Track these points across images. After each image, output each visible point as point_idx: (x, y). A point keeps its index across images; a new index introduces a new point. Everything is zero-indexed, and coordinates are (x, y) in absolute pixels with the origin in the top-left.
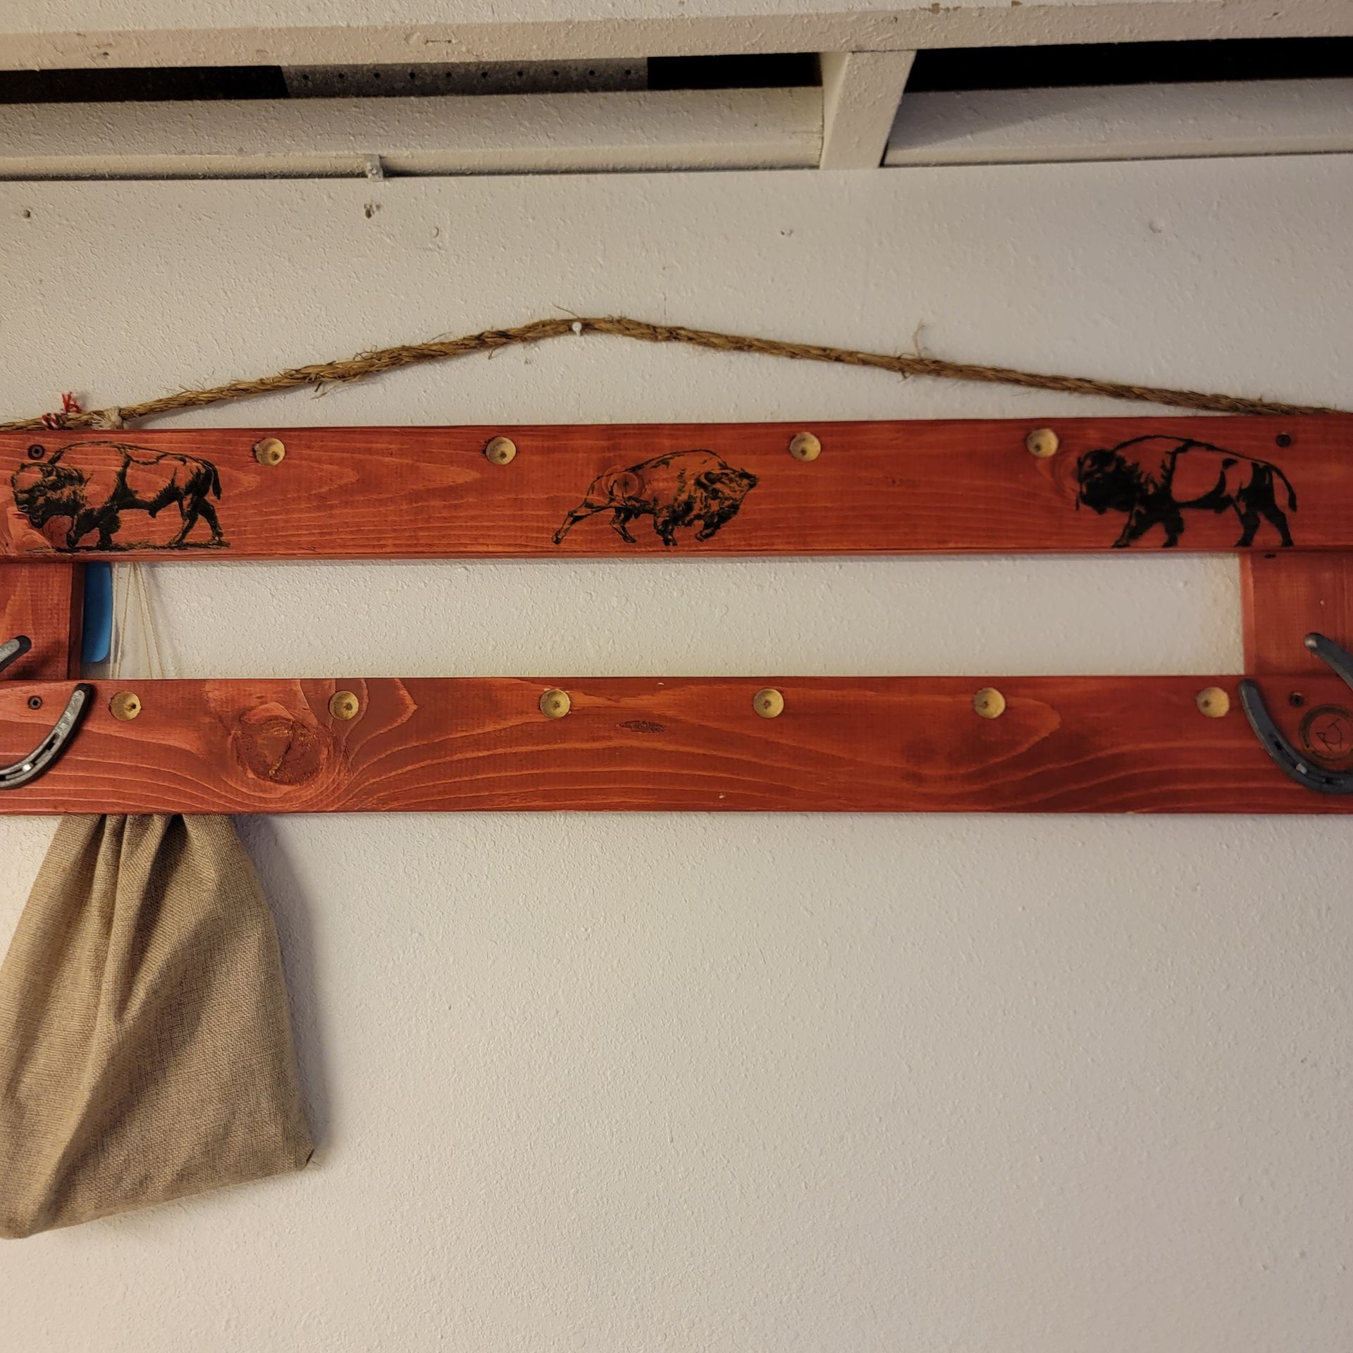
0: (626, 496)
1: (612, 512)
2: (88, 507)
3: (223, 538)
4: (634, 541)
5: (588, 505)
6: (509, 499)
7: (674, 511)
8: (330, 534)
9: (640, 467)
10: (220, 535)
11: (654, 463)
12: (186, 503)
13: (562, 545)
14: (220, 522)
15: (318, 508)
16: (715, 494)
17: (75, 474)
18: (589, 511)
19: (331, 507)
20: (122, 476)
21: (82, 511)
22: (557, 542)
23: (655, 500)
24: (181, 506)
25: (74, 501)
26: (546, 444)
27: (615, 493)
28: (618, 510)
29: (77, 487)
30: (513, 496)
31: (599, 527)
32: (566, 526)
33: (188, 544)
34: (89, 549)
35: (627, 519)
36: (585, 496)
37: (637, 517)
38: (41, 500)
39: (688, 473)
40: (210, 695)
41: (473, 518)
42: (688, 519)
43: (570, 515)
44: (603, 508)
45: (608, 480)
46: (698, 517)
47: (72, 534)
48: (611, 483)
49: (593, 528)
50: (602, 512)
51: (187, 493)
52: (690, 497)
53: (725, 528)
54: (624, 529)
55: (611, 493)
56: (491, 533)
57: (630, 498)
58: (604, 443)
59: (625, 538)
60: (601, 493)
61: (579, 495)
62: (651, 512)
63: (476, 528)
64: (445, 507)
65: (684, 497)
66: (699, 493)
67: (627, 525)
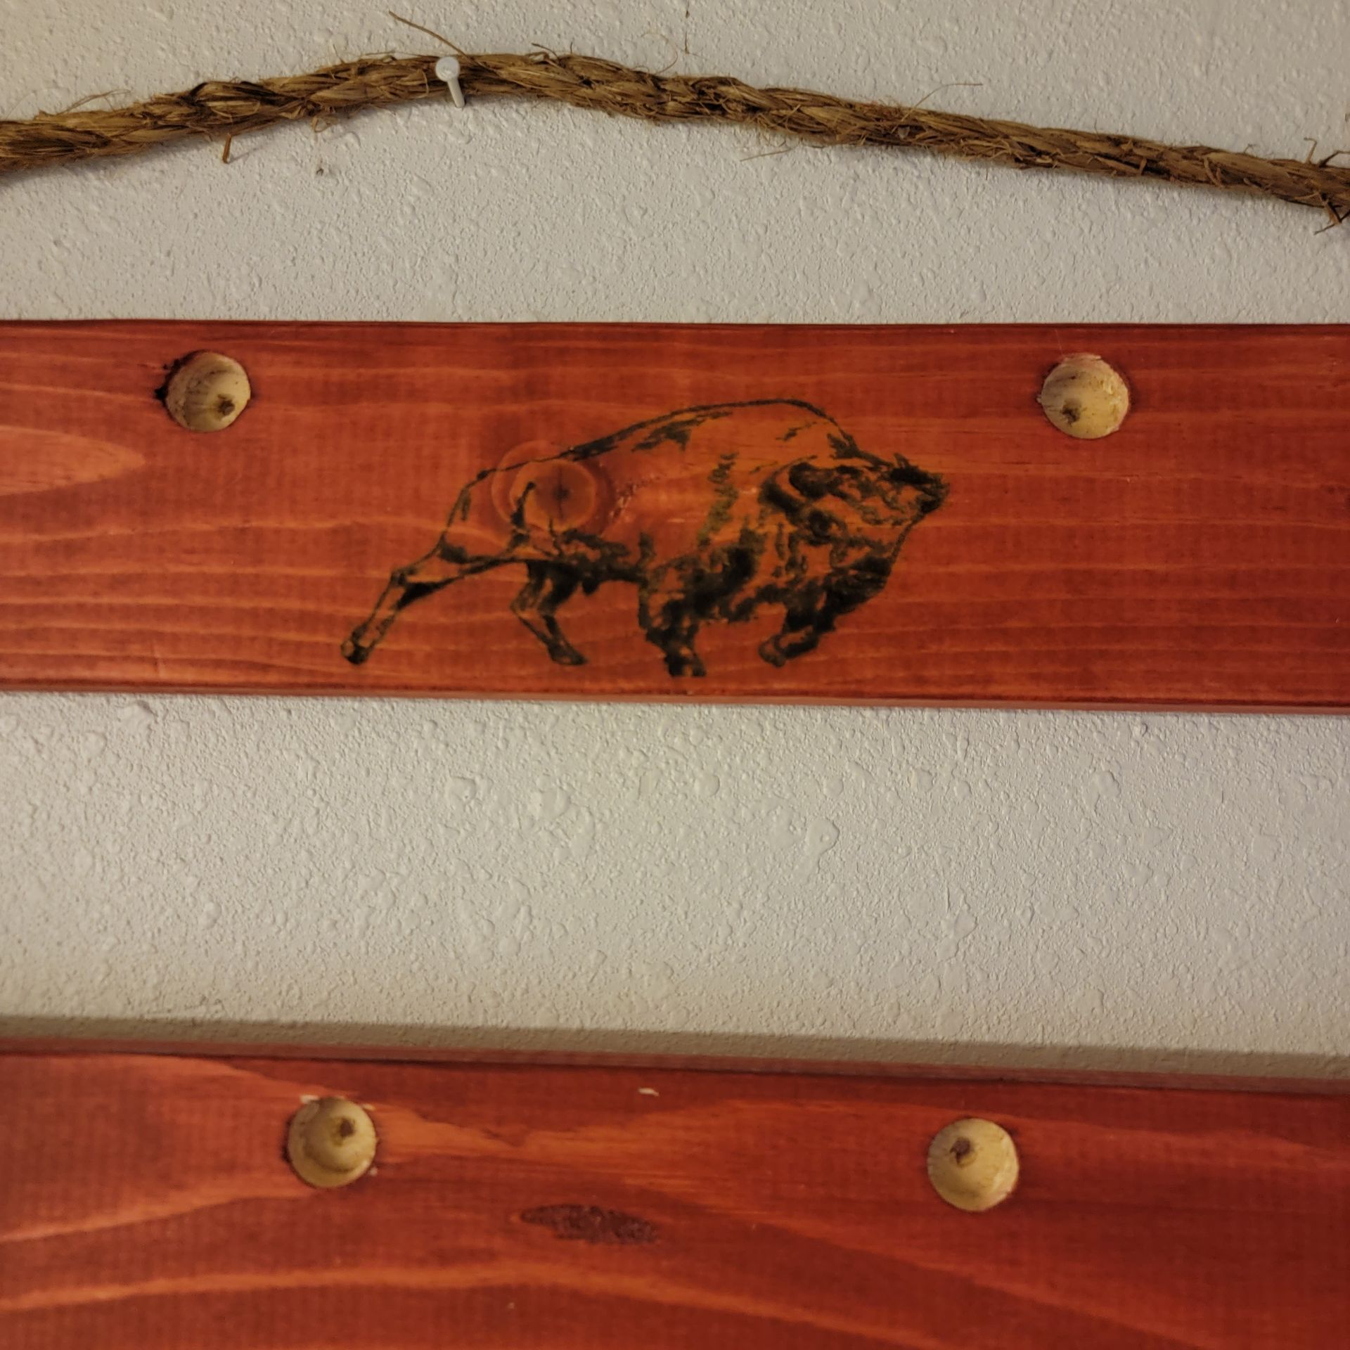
0: (560, 528)
1: (517, 576)
4: (579, 661)
5: (452, 554)
6: (222, 532)
7: (699, 577)
9: (603, 445)
11: (645, 433)
13: (372, 669)
16: (819, 528)
18: (453, 569)
22: (357, 657)
23: (645, 543)
26: (336, 374)
27: (529, 517)
28: (537, 569)
30: (235, 521)
31: (479, 617)
32: (384, 613)
35: (561, 595)
36: (440, 527)
37: (590, 588)
39: (742, 465)
41: (117, 583)
42: (737, 599)
43: (398, 579)
44: (494, 563)
45: (508, 485)
46: (769, 594)
48: (517, 491)
49: (462, 618)
50: (490, 574)
52: (747, 535)
53: (846, 627)
54: (551, 624)
55: (518, 518)
56: (168, 628)
57: (571, 536)
58: (504, 376)
59: (555, 651)
60: (489, 518)
61: (426, 524)
62: (631, 576)
63: (126, 612)
64: (39, 549)
65: (728, 535)
66: (774, 526)
67: (562, 614)
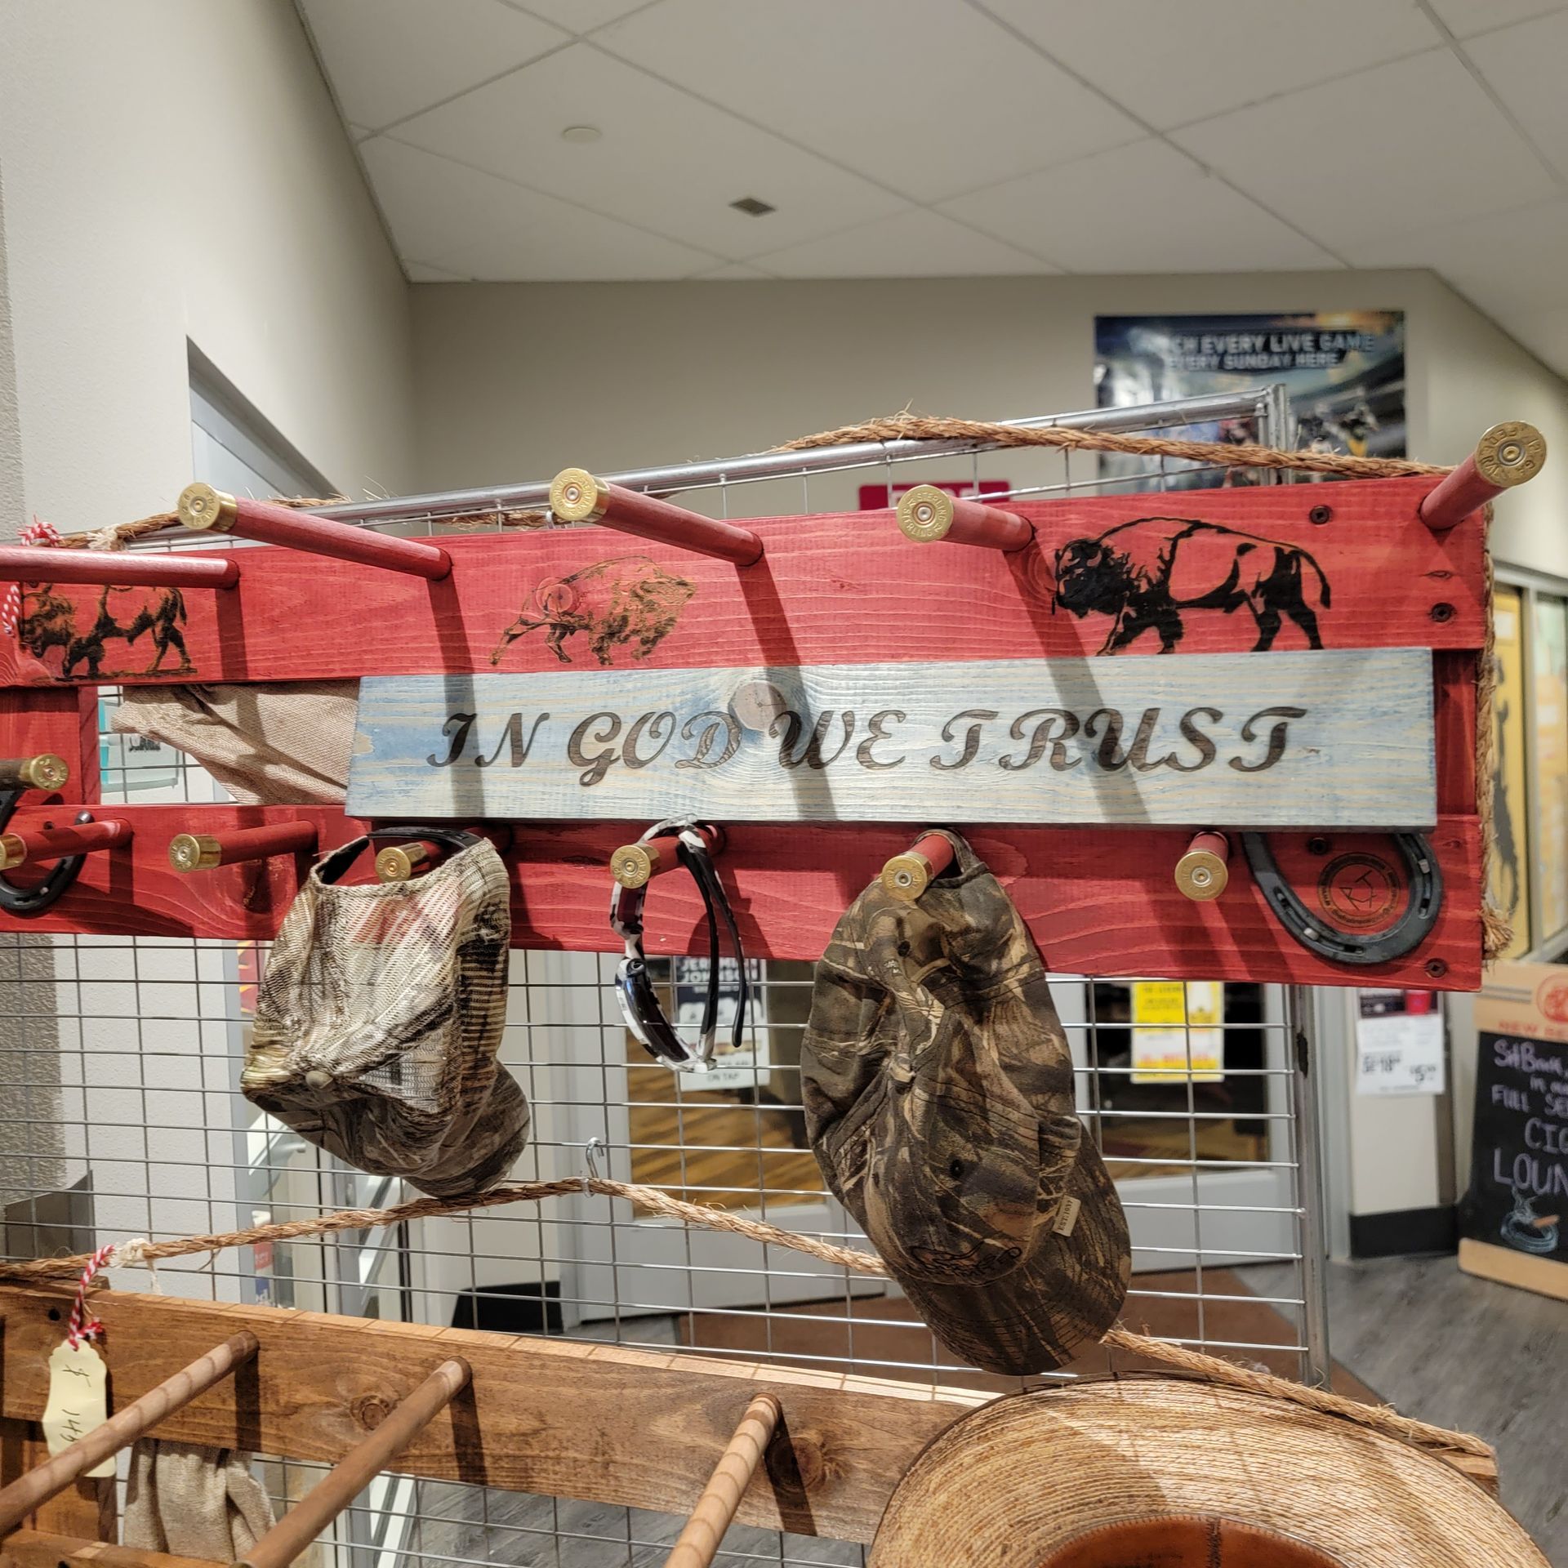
0: (560, 611)
1: (547, 630)
2: (77, 636)
3: (192, 665)
4: (570, 661)
5: (525, 623)
6: (446, 618)
7: (610, 626)
8: (283, 659)
9: (574, 578)
10: (189, 661)
11: (588, 572)
12: (158, 629)
13: (499, 666)
14: (188, 648)
15: (272, 632)
16: (651, 607)
17: (65, 605)
18: (525, 628)
19: (283, 630)
20: (103, 604)
21: (73, 641)
22: (494, 663)
23: (590, 614)
24: (153, 631)
25: (66, 629)
26: (481, 555)
27: (549, 608)
28: (554, 626)
29: (67, 617)
30: (451, 614)
31: (535, 646)
32: (502, 646)
33: (162, 671)
34: (81, 677)
35: (562, 636)
36: (520, 613)
37: (572, 634)
38: (39, 631)
39: (624, 583)
40: (191, 822)
41: (414, 638)
42: (623, 635)
43: (507, 633)
44: (539, 625)
45: (542, 594)
46: (636, 632)
47: (66, 663)
48: (545, 598)
49: (529, 647)
50: (537, 629)
51: (158, 619)
52: (626, 610)
53: (660, 644)
54: (559, 648)
55: (546, 608)
56: (431, 655)
57: (565, 613)
58: (539, 553)
59: (561, 657)
60: (536, 608)
61: (514, 612)
62: (587, 627)
63: (417, 650)
64: (386, 628)
65: (619, 610)
66: (636, 605)
67: (562, 643)
